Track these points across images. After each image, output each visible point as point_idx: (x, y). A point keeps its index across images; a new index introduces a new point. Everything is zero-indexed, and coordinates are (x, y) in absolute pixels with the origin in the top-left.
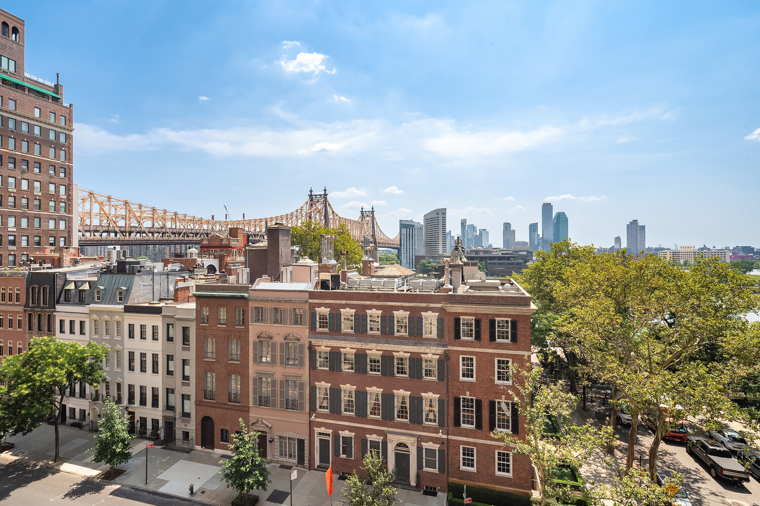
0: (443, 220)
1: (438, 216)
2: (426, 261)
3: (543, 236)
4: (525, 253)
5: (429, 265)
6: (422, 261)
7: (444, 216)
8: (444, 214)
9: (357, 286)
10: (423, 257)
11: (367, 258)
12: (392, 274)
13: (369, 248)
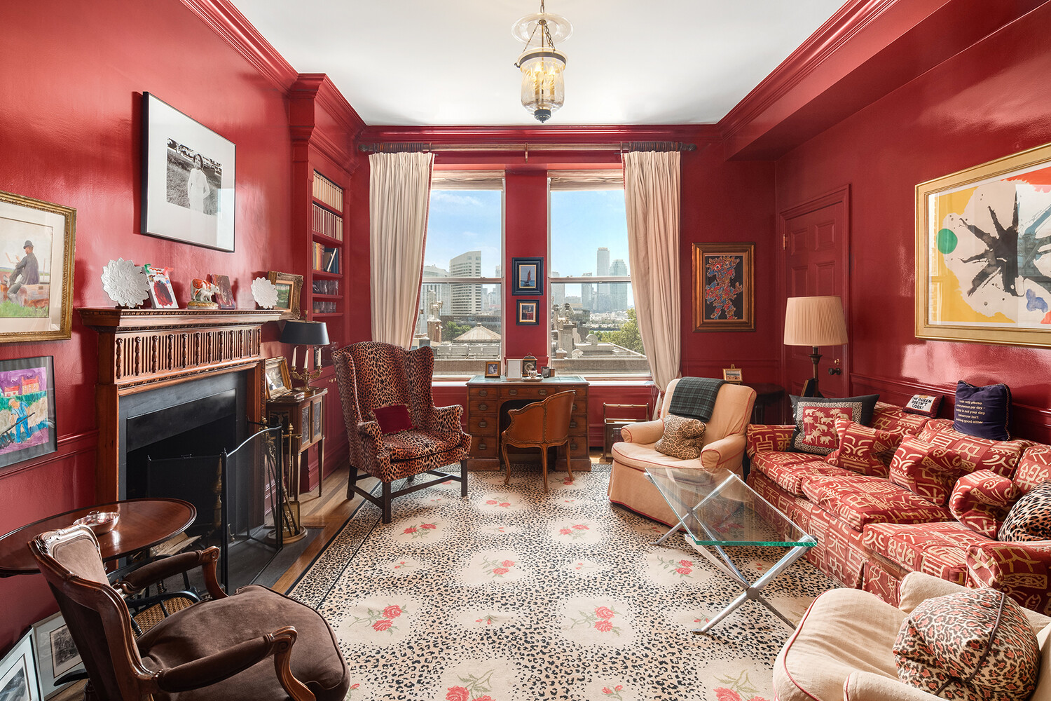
0: (477, 267)
1: (470, 261)
2: (454, 323)
3: (598, 289)
4: (581, 312)
5: (459, 328)
6: (450, 323)
7: (478, 262)
8: (478, 258)
9: (448, 354)
10: (451, 318)
11: (433, 318)
12: (475, 338)
13: (437, 305)
